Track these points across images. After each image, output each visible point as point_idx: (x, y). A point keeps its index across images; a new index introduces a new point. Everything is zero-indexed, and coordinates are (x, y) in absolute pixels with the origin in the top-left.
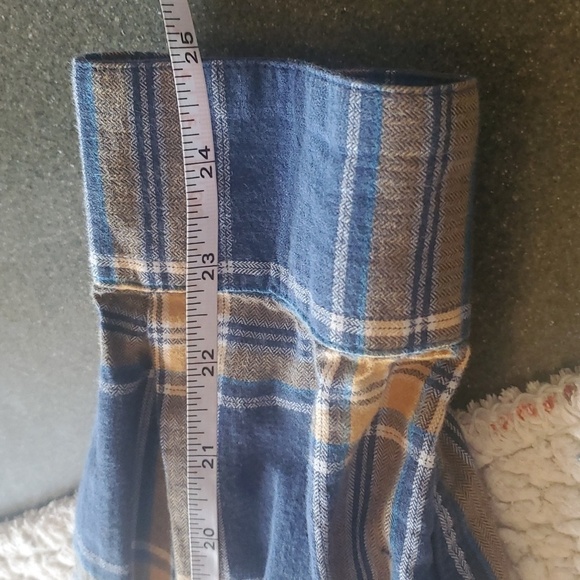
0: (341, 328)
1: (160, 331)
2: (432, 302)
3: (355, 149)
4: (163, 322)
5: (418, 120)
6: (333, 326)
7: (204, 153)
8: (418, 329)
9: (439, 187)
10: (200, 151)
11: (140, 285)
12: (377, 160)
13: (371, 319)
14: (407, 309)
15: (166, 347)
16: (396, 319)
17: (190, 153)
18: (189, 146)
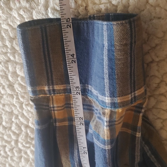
0: (110, 101)
1: (53, 107)
2: (136, 87)
3: (107, 44)
4: (54, 105)
5: (125, 31)
6: (107, 101)
7: (73, 56)
8: (133, 96)
9: (134, 51)
10: (71, 55)
11: (46, 94)
12: (114, 46)
13: (119, 97)
14: (130, 91)
15: (56, 112)
16: (127, 95)
17: (68, 56)
18: (68, 54)
